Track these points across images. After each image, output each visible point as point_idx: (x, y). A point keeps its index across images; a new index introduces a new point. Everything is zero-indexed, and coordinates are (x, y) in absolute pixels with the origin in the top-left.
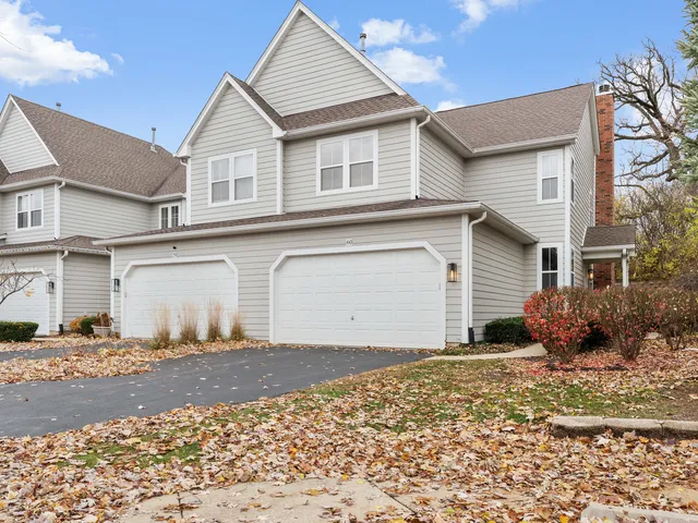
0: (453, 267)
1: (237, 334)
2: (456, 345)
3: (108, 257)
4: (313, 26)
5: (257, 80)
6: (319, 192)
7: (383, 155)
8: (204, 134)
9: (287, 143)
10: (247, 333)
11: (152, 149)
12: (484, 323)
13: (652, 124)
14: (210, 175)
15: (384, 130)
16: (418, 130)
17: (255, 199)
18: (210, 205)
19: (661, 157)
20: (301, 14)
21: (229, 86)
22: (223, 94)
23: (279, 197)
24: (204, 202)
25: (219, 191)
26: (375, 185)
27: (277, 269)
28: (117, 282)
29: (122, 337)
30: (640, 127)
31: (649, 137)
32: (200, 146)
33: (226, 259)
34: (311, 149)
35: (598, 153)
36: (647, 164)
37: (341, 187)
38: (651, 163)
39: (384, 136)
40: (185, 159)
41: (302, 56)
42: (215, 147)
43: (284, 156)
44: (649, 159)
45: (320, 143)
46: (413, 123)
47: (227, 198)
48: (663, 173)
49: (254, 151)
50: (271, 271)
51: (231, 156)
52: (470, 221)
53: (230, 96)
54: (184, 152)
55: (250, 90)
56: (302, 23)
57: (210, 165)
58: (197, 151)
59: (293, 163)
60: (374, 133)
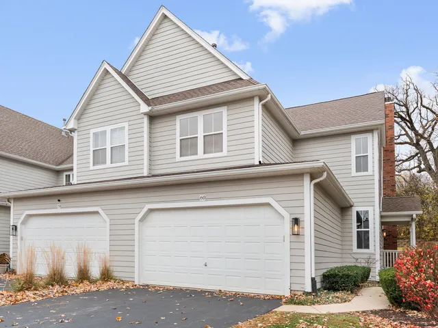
0: (296, 221)
1: (106, 276)
2: (299, 293)
3: (8, 208)
4: (174, 26)
5: (130, 70)
6: (178, 158)
7: (231, 128)
8: (88, 111)
9: (152, 118)
10: (115, 274)
11: (63, 134)
12: (321, 272)
13: (407, 134)
14: (91, 143)
15: (232, 107)
16: (260, 106)
17: (126, 163)
18: (92, 168)
19: (413, 157)
20: (165, 17)
21: (106, 72)
22: (102, 79)
23: (146, 162)
24: (87, 165)
25: (99, 157)
26: (225, 153)
27: (142, 220)
28: (15, 228)
29: (18, 273)
30: (399, 136)
31: (406, 143)
32: (85, 120)
33: (100, 211)
34: (172, 123)
35: (384, 145)
36: (404, 161)
37: (197, 154)
38: (407, 160)
39: (231, 112)
40: (72, 131)
41: (165, 51)
42: (96, 121)
43: (150, 128)
44: (405, 158)
45: (179, 118)
46: (256, 101)
47: (104, 162)
48: (414, 168)
49: (126, 125)
50: (137, 221)
51: (108, 129)
52: (311, 181)
53: (107, 81)
54: (71, 125)
55: (124, 77)
56: (166, 24)
57: (91, 135)
58: (82, 125)
59: (158, 135)
60: (224, 110)
